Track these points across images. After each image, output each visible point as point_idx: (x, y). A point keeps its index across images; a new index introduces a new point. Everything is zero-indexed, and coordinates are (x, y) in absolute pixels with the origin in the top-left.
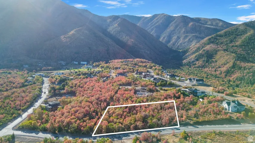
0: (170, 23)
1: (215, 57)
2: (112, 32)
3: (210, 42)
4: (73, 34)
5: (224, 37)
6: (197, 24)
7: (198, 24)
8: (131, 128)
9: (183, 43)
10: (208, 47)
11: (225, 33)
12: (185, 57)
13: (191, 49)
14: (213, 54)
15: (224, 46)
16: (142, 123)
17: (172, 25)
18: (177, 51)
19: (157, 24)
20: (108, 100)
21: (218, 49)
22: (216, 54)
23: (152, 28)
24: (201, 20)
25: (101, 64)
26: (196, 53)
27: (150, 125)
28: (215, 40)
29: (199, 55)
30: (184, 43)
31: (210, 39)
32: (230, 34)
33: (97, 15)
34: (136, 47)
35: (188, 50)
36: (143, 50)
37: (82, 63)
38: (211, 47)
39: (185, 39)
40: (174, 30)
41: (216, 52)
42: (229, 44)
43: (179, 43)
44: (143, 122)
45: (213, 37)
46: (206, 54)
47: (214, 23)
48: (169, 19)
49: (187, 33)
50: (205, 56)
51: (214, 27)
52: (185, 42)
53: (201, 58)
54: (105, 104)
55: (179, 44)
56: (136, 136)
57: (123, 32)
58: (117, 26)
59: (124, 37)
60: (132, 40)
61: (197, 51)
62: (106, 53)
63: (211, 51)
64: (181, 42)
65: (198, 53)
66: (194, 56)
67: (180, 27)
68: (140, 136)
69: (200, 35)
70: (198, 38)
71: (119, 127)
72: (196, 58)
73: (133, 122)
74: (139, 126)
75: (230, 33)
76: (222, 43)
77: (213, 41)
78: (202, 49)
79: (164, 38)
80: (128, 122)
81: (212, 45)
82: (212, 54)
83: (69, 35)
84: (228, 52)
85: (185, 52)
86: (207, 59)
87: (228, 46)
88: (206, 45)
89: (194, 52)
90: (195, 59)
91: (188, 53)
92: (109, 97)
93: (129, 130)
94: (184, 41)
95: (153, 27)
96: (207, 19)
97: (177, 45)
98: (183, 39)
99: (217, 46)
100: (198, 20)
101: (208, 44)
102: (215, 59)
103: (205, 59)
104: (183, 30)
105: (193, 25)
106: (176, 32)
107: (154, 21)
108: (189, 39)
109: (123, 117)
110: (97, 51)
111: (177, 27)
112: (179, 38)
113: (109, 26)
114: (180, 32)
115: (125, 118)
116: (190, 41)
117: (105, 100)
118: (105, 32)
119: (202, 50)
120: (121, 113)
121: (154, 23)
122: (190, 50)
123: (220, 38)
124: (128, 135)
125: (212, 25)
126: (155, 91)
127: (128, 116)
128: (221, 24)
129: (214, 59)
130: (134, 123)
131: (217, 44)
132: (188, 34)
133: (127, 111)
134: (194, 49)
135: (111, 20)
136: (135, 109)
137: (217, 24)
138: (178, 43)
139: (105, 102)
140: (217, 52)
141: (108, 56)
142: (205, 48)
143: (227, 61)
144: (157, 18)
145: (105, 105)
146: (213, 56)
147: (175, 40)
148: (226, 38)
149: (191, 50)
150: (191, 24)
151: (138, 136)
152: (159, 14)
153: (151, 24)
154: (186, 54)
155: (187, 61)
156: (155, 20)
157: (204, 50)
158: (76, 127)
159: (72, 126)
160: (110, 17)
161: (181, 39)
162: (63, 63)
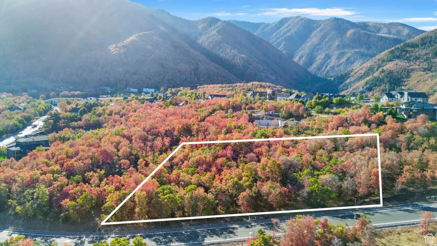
0: (310, 32)
1: (406, 83)
2: (207, 44)
3: (393, 57)
4: (133, 42)
5: (420, 47)
6: (362, 32)
7: (365, 32)
8: (240, 203)
9: (337, 67)
10: (390, 66)
11: (422, 39)
12: (344, 86)
13: (355, 71)
14: (402, 78)
15: (421, 62)
16: (278, 184)
17: (315, 36)
18: (326, 79)
19: (288, 34)
20: (176, 133)
21: (411, 67)
22: (408, 76)
23: (278, 41)
24: (368, 26)
25: (181, 91)
26: (365, 77)
27: (310, 194)
28: (404, 53)
29: (372, 80)
30: (339, 66)
31: (392, 52)
32: (432, 42)
33: (180, 18)
34: (250, 66)
35: (349, 74)
36: (264, 73)
37: (144, 90)
38: (397, 65)
39: (340, 58)
40: (319, 44)
41: (408, 73)
42: (433, 59)
43: (329, 66)
44: (283, 184)
45: (398, 48)
46: (386, 76)
47: (393, 31)
48: (309, 25)
49: (344, 47)
50: (386, 80)
51: (395, 36)
52: (341, 64)
53: (379, 86)
54: (167, 141)
55: (328, 68)
56: (261, 232)
57: (227, 44)
58: (216, 33)
59: (228, 51)
60: (243, 56)
61: (367, 74)
62: (193, 74)
63: (398, 72)
64: (332, 64)
65: (371, 76)
66: (363, 82)
67: (331, 38)
68: (277, 234)
69: (368, 51)
70: (366, 57)
71: (196, 199)
72: (368, 86)
73: (245, 181)
74: (268, 194)
75: (433, 39)
76: (417, 58)
77: (400, 55)
78: (377, 70)
79: (301, 57)
80: (230, 183)
81: (397, 61)
82: (399, 77)
83: (124, 44)
84: (432, 72)
85: (343, 78)
86: (391, 86)
87: (431, 62)
88: (385, 63)
89: (362, 76)
90: (365, 87)
91: (349, 80)
92: (180, 126)
93: (232, 209)
94: (339, 61)
95: (280, 40)
96: (379, 24)
97: (325, 70)
98: (336, 59)
99: (408, 63)
100: (364, 26)
101: (391, 61)
102: (407, 87)
103: (386, 87)
104: (337, 43)
105: (354, 34)
106: (323, 47)
107: (283, 29)
108: (348, 59)
109: (214, 169)
110: (176, 71)
111: (324, 39)
112: (328, 57)
113: (201, 35)
114: (329, 47)
115: (219, 171)
116: (349, 62)
117: (168, 133)
118: (193, 44)
119: (378, 72)
120: (207, 159)
121: (282, 33)
122: (353, 73)
123: (413, 49)
124: (226, 230)
125: (390, 33)
126: (305, 115)
127: (230, 167)
128: (406, 32)
129: (406, 85)
130: (250, 187)
131: (408, 59)
132: (346, 50)
133: (229, 155)
134: (360, 72)
135: (205, 25)
136: (252, 151)
137: (399, 32)
138: (326, 67)
139: (167, 136)
140: (411, 74)
141: (196, 79)
142: (385, 68)
143: (434, 89)
144: (287, 24)
145: (167, 144)
146: (403, 81)
147: (321, 61)
148: (424, 48)
149: (355, 74)
150: (350, 32)
151: (269, 233)
152: (291, 18)
153: (276, 35)
154: (346, 80)
155: (349, 93)
156: (284, 27)
157: (383, 71)
158: (46, 199)
159: (33, 194)
160: (203, 21)
161: (333, 59)
162: (109, 90)
